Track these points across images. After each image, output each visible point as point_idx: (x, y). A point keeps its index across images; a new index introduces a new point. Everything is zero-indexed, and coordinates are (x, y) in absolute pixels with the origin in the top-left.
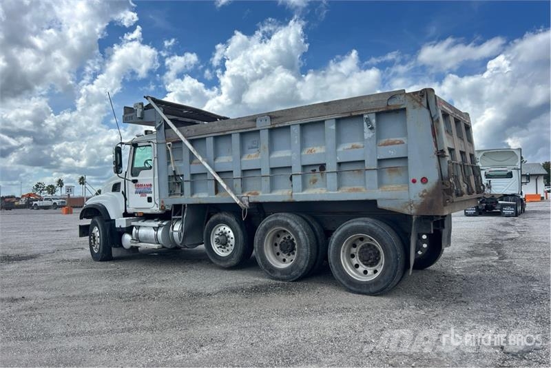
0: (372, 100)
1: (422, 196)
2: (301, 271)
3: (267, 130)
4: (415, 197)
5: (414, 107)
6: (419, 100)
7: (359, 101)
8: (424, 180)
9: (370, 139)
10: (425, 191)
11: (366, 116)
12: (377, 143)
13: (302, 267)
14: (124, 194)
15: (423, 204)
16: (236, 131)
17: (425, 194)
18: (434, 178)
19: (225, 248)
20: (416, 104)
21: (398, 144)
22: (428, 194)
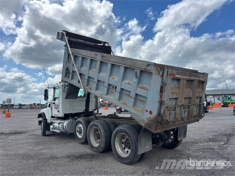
0: (140, 63)
1: (148, 120)
2: (102, 148)
3: (100, 62)
4: (145, 119)
5: (156, 74)
6: (159, 71)
7: (135, 62)
8: (151, 113)
9: (135, 82)
10: (149, 118)
11: (136, 70)
12: (137, 85)
13: (102, 147)
14: (51, 108)
15: (148, 123)
16: (89, 58)
17: (149, 119)
18: (155, 113)
19: (80, 134)
20: (157, 73)
21: (146, 89)
22: (151, 120)
